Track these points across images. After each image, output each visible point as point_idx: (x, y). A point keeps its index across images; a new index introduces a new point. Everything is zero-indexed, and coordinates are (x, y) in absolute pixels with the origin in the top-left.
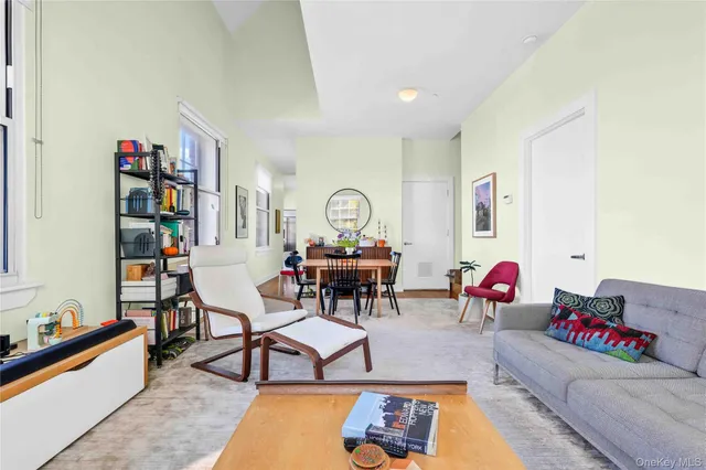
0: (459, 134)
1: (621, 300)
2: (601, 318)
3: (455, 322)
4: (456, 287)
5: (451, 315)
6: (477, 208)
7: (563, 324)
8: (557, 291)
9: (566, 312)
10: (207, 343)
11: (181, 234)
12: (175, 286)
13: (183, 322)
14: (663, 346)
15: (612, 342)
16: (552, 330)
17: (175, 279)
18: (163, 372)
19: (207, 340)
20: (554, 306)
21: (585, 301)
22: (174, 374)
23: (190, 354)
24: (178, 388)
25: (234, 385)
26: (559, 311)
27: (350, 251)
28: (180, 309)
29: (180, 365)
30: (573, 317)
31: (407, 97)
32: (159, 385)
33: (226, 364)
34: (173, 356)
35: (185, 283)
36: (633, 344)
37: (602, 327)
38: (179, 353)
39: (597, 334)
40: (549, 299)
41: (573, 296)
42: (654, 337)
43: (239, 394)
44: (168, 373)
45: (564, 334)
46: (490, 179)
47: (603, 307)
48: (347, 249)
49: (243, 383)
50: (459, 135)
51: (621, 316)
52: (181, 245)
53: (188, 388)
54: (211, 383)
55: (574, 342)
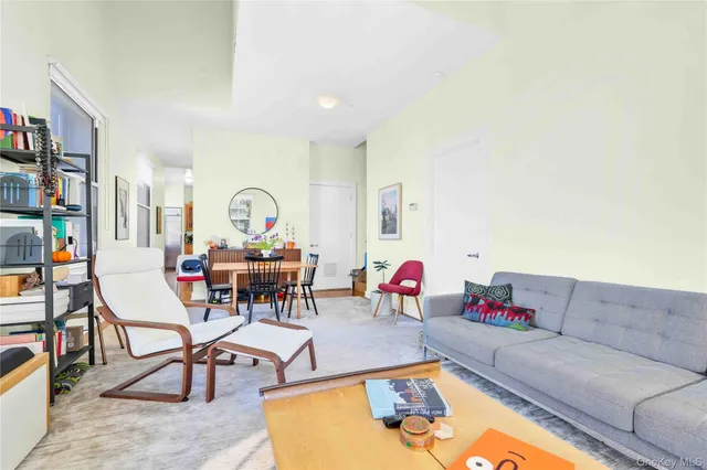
0: (365, 142)
1: (510, 287)
2: (499, 301)
3: (370, 317)
4: (359, 285)
5: (364, 311)
6: (384, 213)
7: (475, 308)
8: (467, 283)
9: (476, 299)
10: (107, 367)
11: (69, 234)
12: (68, 300)
13: (71, 345)
14: (539, 318)
15: (510, 318)
16: (467, 314)
17: (67, 292)
18: (60, 410)
19: (104, 364)
20: (465, 295)
21: (487, 290)
22: (81, 409)
23: (87, 384)
24: (98, 423)
25: (174, 407)
26: (470, 298)
27: (266, 254)
28: (68, 330)
29: (81, 398)
30: (482, 302)
31: (327, 104)
32: (65, 425)
33: (149, 387)
34: (68, 389)
35: (82, 295)
36: (523, 318)
37: (501, 308)
38: (74, 384)
39: (499, 313)
40: (461, 290)
41: (478, 286)
42: (534, 311)
43: (184, 416)
44: (71, 409)
45: (476, 316)
46: (397, 188)
47: (499, 293)
48: (263, 252)
49: (182, 403)
50: (364, 144)
51: (510, 299)
52: (70, 248)
53: (111, 421)
54: (141, 411)
55: (484, 322)
